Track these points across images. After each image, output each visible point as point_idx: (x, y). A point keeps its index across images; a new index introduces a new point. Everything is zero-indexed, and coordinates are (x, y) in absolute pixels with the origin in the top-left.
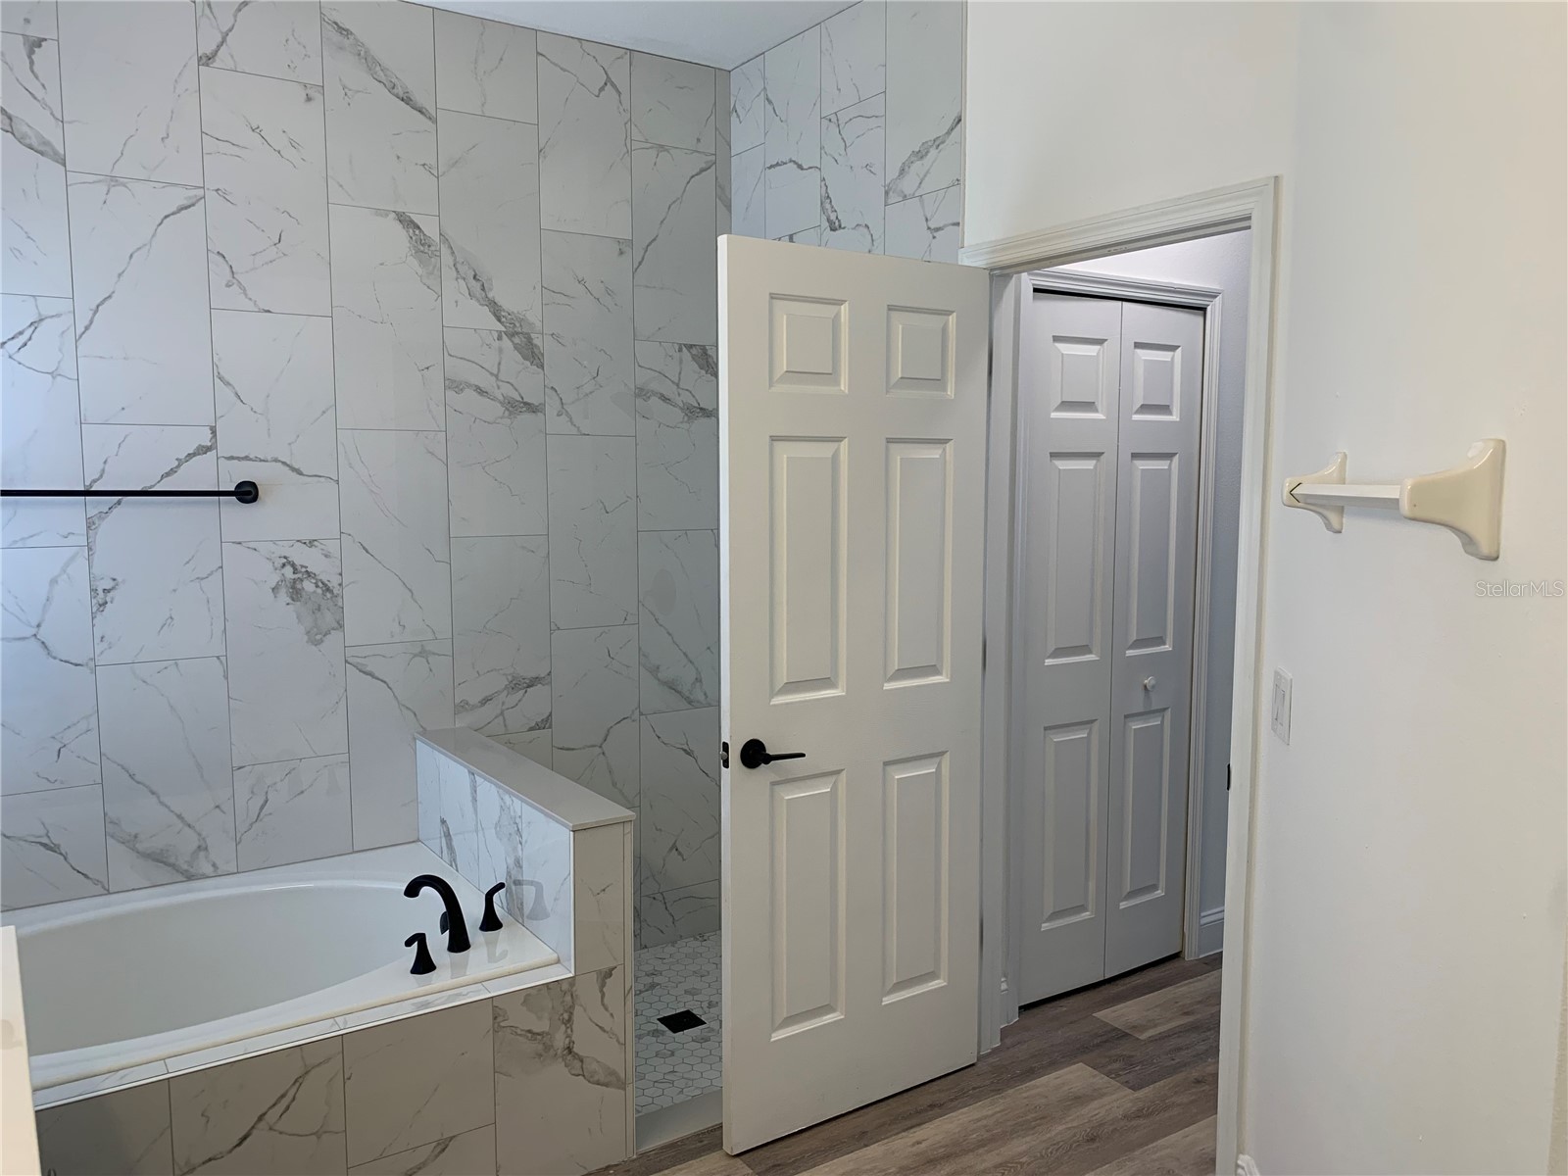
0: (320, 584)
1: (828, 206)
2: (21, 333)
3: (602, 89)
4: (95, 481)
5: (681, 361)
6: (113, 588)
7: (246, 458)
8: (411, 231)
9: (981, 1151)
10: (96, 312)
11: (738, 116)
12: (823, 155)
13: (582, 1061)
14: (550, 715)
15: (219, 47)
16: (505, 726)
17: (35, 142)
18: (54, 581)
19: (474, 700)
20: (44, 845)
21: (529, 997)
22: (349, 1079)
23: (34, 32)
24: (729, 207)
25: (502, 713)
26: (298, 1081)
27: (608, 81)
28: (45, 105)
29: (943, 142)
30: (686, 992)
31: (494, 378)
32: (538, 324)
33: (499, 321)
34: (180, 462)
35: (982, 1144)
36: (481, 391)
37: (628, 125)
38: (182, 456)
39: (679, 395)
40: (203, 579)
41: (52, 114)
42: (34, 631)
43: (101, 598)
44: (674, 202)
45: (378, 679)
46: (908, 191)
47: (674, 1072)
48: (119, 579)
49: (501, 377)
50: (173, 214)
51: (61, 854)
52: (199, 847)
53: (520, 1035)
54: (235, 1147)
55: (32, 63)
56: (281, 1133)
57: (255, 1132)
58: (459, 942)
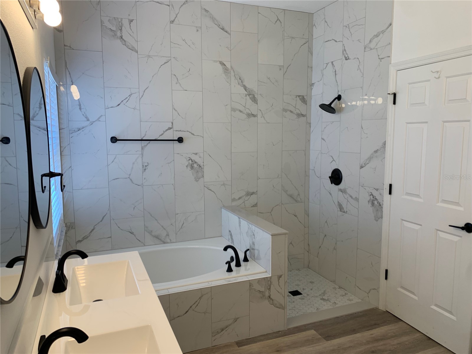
0: (198, 165)
1: (345, 53)
2: (127, 98)
3: (276, 22)
4: (143, 137)
5: (296, 100)
6: (148, 165)
7: (180, 131)
8: (223, 66)
9: (393, 339)
10: (144, 92)
11: (316, 27)
12: (344, 37)
13: (273, 300)
14: (257, 203)
15: (175, 18)
16: (245, 205)
17: (130, 47)
18: (134, 163)
19: (237, 198)
20: (130, 232)
21: (259, 281)
22: (213, 299)
23: (131, 18)
24: (312, 54)
25: (244, 202)
26: (200, 298)
27: (278, 19)
28: (133, 38)
29: (385, 32)
30: (296, 285)
31: (244, 107)
32: (256, 91)
33: (246, 91)
34: (164, 132)
35: (392, 337)
36: (241, 111)
37: (283, 32)
38: (165, 130)
39: (295, 110)
40: (169, 163)
41: (135, 39)
42: (129, 176)
43: (145, 168)
44: (296, 54)
45: (212, 191)
46: (372, 47)
47: (295, 307)
48: (149, 163)
49: (246, 107)
50: (163, 64)
51: (134, 235)
52: (167, 235)
53: (257, 292)
54: (185, 314)
55: (130, 26)
56: (196, 311)
57: (189, 311)
58: (238, 265)
